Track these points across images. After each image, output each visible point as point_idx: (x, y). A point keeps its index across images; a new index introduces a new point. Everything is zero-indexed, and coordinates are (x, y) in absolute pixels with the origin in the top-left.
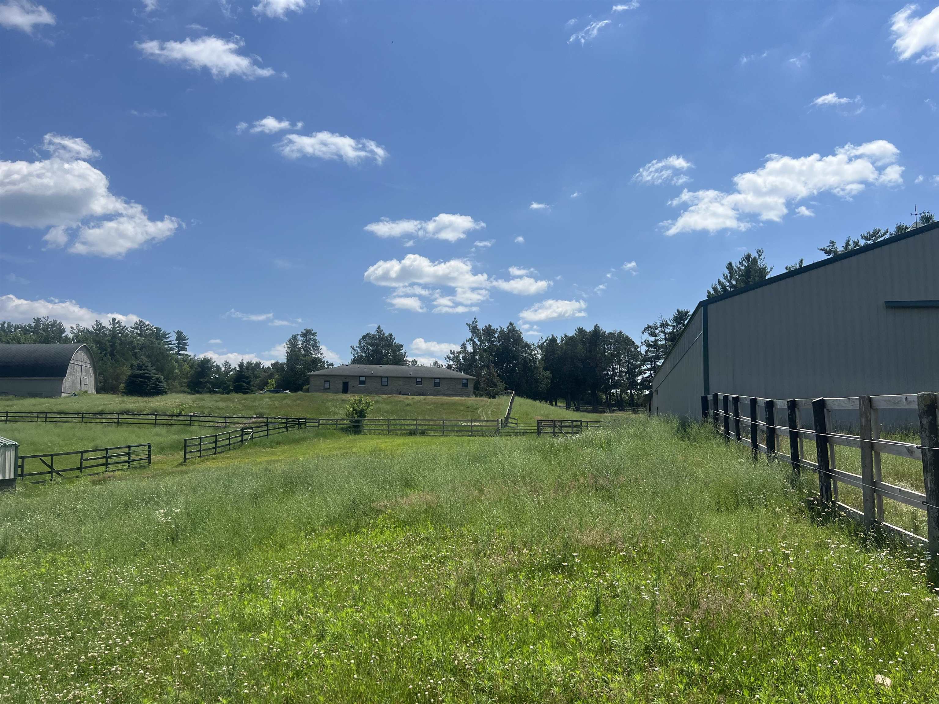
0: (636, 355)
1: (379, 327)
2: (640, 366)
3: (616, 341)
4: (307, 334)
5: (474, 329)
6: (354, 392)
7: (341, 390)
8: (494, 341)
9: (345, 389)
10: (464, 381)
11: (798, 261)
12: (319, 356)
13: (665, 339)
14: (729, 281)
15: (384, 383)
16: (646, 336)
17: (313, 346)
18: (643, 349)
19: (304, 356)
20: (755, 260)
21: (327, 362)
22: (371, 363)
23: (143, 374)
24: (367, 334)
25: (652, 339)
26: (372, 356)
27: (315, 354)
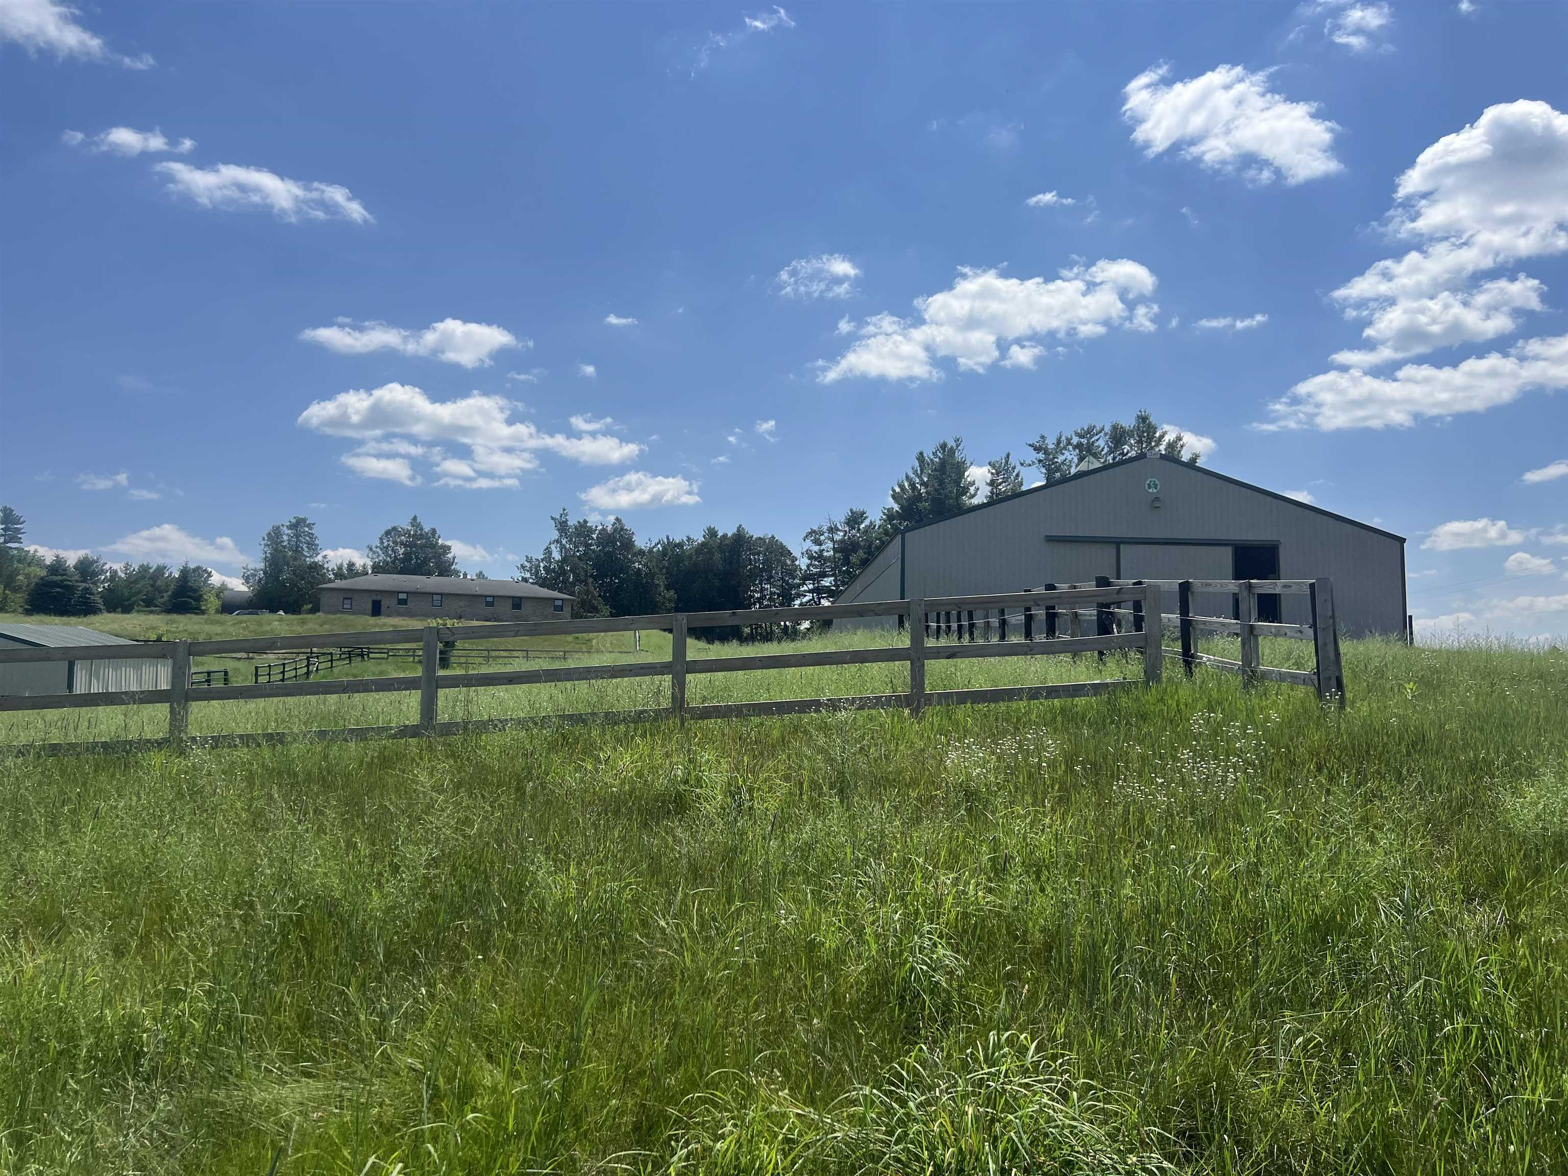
0: (792, 571)
1: (415, 518)
2: (799, 586)
3: (767, 550)
4: (298, 524)
5: (562, 526)
6: (392, 615)
7: (370, 612)
8: (591, 545)
9: (377, 610)
10: (559, 603)
11: (1004, 456)
12: (319, 559)
13: (834, 549)
14: (919, 477)
15: (435, 603)
16: (809, 545)
17: (307, 543)
18: (803, 563)
19: (294, 559)
20: (952, 451)
22: (402, 572)
23: (62, 581)
24: (394, 529)
25: (816, 548)
26: (406, 562)
27: (311, 557)
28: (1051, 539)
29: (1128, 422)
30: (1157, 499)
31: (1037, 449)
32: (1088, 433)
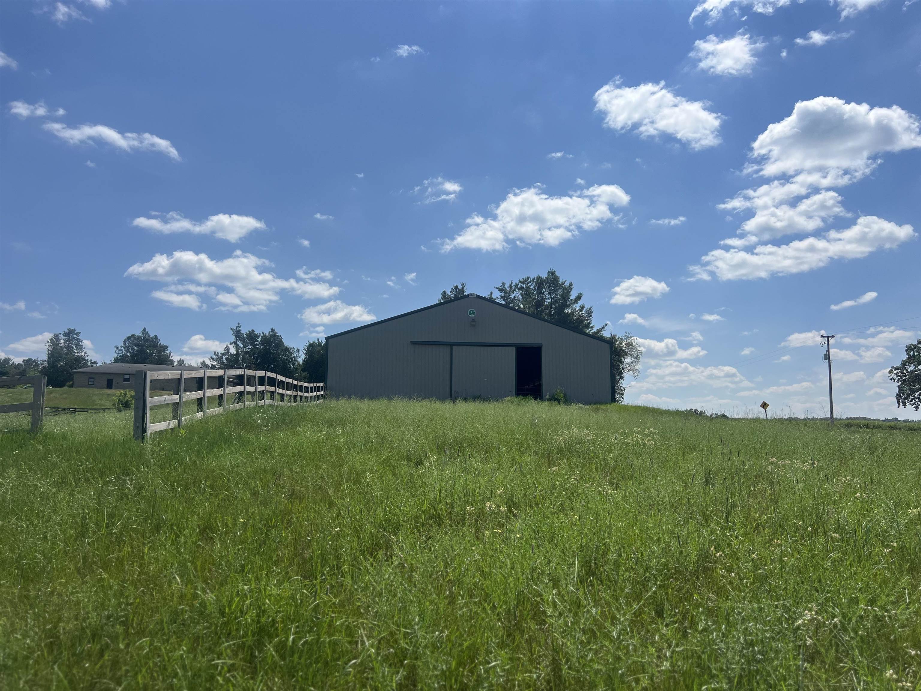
1: (145, 329)
4: (70, 333)
5: (238, 334)
6: (118, 388)
7: (106, 386)
8: (257, 345)
9: (110, 385)
12: (83, 354)
17: (76, 344)
19: (67, 354)
21: (91, 360)
24: (133, 336)
26: (136, 355)
27: (78, 353)
28: (414, 343)
29: (544, 275)
30: (473, 320)
31: (501, 290)
32: (525, 281)
